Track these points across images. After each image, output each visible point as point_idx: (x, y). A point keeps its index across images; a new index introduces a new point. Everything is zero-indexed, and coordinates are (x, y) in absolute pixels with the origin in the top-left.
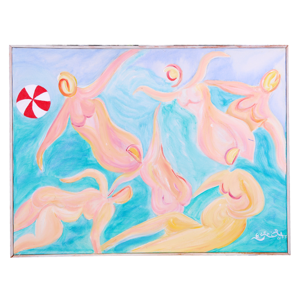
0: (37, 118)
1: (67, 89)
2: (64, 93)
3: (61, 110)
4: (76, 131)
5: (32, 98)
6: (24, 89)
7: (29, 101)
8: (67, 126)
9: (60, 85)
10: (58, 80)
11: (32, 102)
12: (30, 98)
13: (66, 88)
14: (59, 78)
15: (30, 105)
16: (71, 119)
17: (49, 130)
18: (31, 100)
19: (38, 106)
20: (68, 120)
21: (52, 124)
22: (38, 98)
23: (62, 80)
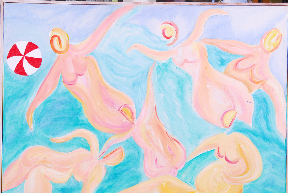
0: (28, 75)
1: (59, 46)
2: (56, 50)
3: (52, 67)
4: (67, 89)
5: (23, 55)
6: (15, 45)
7: (19, 58)
8: (58, 84)
9: (52, 41)
10: (50, 37)
11: (23, 59)
12: (21, 55)
13: (58, 44)
14: (50, 35)
15: (21, 62)
16: (63, 77)
17: (40, 87)
18: (22, 57)
19: (29, 62)
20: (60, 78)
21: (43, 81)
22: (29, 55)
23: (54, 36)
